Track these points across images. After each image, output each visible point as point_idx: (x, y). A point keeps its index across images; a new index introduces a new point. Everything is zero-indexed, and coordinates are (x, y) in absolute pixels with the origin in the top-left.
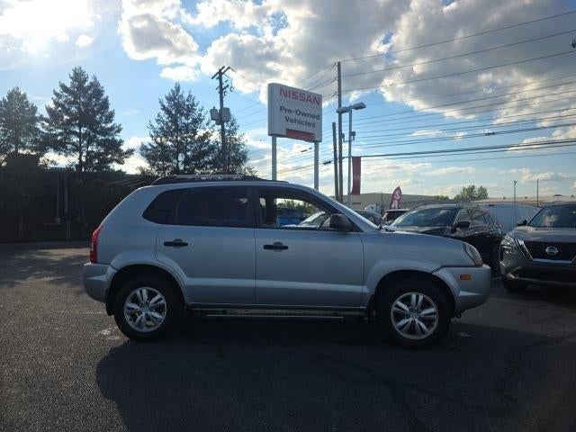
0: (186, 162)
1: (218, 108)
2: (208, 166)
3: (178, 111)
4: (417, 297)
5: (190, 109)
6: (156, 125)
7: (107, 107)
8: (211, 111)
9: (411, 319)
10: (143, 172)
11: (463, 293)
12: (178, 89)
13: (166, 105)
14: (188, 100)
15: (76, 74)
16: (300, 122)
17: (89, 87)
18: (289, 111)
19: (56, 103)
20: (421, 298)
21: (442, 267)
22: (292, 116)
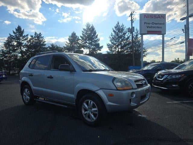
0: (121, 48)
1: (131, 27)
2: (129, 49)
3: (118, 31)
4: (91, 102)
5: (122, 29)
6: (111, 37)
7: (96, 34)
8: (128, 29)
9: (88, 112)
10: (108, 52)
11: (109, 103)
12: (118, 23)
13: (114, 29)
14: (121, 27)
15: (87, 25)
16: (154, 27)
17: (91, 28)
18: (149, 24)
19: (83, 34)
20: (92, 102)
21: (101, 89)
22: (150, 25)
